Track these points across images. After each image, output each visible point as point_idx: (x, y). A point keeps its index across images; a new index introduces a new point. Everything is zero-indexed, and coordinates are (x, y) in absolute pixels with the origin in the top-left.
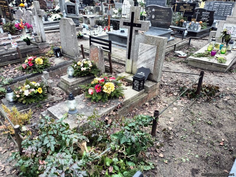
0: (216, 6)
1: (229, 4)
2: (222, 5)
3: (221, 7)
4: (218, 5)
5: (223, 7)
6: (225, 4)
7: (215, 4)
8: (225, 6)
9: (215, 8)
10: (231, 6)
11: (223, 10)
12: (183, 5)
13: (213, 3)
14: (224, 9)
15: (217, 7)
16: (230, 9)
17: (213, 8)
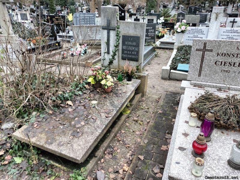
0: (81, 18)
1: (91, 15)
2: (86, 16)
3: (86, 18)
4: (83, 16)
5: (87, 18)
6: (88, 15)
7: (80, 15)
8: (88, 17)
9: (81, 20)
10: (93, 17)
11: (88, 22)
12: (55, 18)
13: (78, 14)
14: (88, 20)
15: (83, 18)
16: (93, 20)
17: (80, 20)
